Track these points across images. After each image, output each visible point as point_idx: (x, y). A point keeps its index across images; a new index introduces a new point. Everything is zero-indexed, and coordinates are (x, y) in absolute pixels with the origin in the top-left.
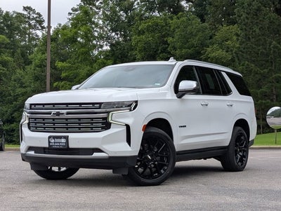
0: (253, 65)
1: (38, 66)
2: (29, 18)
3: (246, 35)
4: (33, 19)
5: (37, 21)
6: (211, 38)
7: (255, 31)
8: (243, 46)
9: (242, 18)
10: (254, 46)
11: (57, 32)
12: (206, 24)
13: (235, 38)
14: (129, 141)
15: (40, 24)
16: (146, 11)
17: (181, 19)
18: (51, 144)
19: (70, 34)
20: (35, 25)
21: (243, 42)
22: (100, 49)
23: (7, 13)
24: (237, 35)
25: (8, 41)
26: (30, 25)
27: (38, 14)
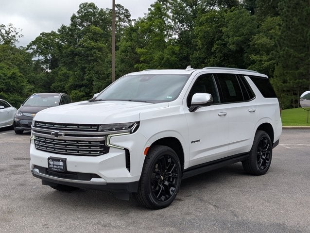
0: (292, 50)
1: (123, 52)
2: (119, 13)
3: (287, 25)
4: (122, 14)
5: (125, 16)
6: (258, 27)
7: (294, 22)
8: (284, 34)
9: (283, 11)
10: (293, 34)
11: (137, 24)
12: (254, 16)
13: (277, 27)
14: (128, 166)
15: (127, 18)
16: (206, 6)
17: (234, 12)
18: (50, 166)
19: (146, 26)
20: (123, 19)
21: (284, 31)
22: (170, 38)
23: (102, 10)
24: (279, 25)
25: (102, 31)
26: (120, 18)
27: (126, 10)
